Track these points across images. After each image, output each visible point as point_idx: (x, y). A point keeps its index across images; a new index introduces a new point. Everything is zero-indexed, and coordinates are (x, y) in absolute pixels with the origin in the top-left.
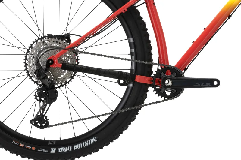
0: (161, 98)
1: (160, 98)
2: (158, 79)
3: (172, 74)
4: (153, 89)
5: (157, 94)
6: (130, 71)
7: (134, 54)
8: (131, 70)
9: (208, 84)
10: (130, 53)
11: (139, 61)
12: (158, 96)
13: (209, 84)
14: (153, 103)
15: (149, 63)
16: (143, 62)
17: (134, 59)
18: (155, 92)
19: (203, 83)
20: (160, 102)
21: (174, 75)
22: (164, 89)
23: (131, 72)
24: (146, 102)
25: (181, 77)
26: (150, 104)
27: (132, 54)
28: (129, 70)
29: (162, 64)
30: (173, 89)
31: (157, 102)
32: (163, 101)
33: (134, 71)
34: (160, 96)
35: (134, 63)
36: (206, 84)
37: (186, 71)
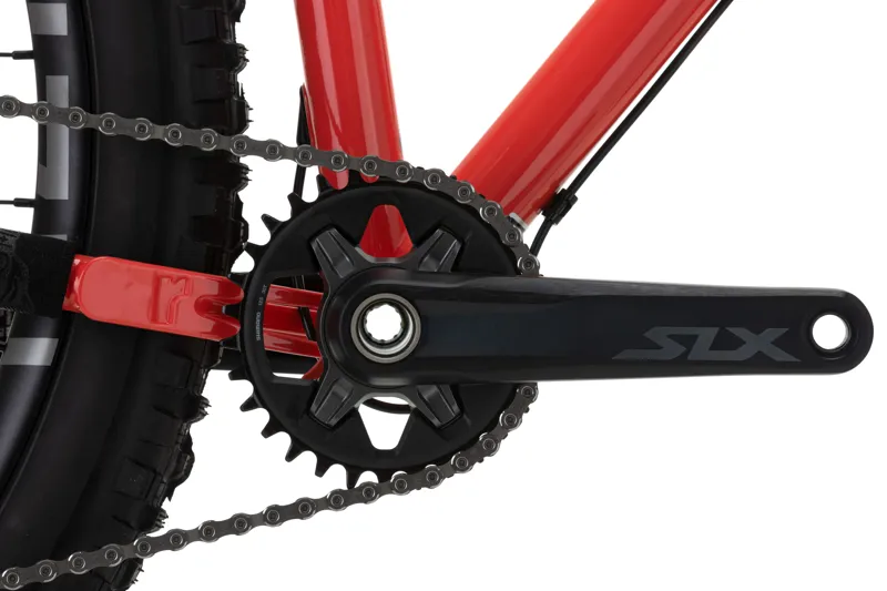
0: (321, 470)
1: (304, 477)
2: (294, 298)
3: (418, 242)
4: (245, 389)
5: (283, 440)
6: (30, 212)
7: (68, 56)
8: (42, 206)
9: (753, 343)
10: (28, 46)
11: (108, 124)
12: (291, 456)
13: (765, 341)
14: (240, 524)
15: (209, 140)
16: (148, 130)
17: (64, 102)
18: (261, 416)
19: (711, 333)
20: (303, 509)
21: (437, 257)
22: (343, 389)
23: (38, 222)
24: (182, 509)
25: (502, 273)
26: (211, 531)
27: (44, 53)
28: (19, 203)
29: (337, 147)
30: (430, 392)
31: (275, 515)
32: (337, 501)
33: (68, 217)
34: (308, 459)
35: (64, 136)
36: (741, 342)
37: (564, 220)
